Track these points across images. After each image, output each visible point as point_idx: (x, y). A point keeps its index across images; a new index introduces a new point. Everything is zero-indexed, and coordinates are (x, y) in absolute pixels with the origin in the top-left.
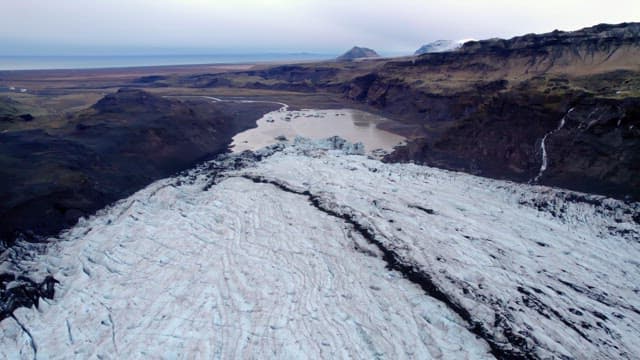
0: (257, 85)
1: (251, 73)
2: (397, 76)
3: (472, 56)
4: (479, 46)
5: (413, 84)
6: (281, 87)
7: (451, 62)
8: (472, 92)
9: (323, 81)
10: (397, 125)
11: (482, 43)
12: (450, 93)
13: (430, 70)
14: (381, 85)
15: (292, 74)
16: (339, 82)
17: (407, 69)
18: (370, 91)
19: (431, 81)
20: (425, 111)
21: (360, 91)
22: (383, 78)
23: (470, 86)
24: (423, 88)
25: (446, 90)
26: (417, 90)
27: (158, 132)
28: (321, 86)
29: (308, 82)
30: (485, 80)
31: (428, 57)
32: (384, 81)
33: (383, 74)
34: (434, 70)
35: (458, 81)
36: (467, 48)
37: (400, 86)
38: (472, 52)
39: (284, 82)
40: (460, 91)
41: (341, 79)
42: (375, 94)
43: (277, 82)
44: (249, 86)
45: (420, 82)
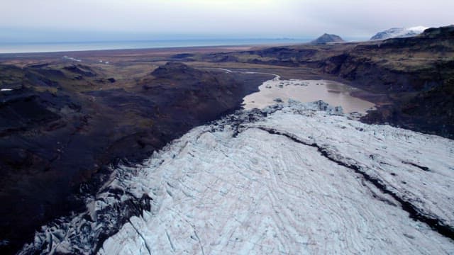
0: (256, 61)
1: (251, 52)
2: (365, 56)
3: (432, 40)
4: (438, 32)
5: (379, 62)
6: (274, 63)
7: (413, 45)
8: (431, 69)
9: (305, 59)
10: (366, 93)
11: (442, 29)
12: (411, 70)
13: (392, 52)
14: (352, 63)
15: (281, 54)
16: (317, 60)
17: (373, 51)
18: (343, 67)
19: (394, 60)
20: (389, 83)
21: (334, 66)
22: (354, 57)
23: (431, 64)
24: (387, 66)
25: (409, 67)
26: (383, 67)
27: (196, 93)
28: (303, 62)
29: (294, 59)
30: (444, 59)
31: (392, 41)
32: (355, 60)
33: (354, 54)
34: (397, 52)
35: (419, 60)
36: (428, 34)
37: (369, 64)
38: (431, 37)
39: (275, 59)
40: (421, 68)
41: (318, 57)
42: (347, 69)
43: (271, 59)
44: (250, 61)
45: (385, 61)
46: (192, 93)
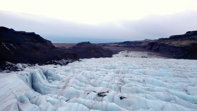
1: (115, 43)
2: (163, 42)
3: (190, 36)
4: (192, 33)
5: (168, 44)
7: (182, 38)
8: (190, 46)
9: (137, 45)
10: (163, 55)
12: (182, 46)
13: (174, 40)
15: (128, 44)
16: (143, 45)
18: (153, 47)
19: (175, 43)
20: (173, 52)
21: (150, 47)
22: (158, 43)
23: (190, 44)
24: (172, 45)
25: (181, 45)
26: (170, 46)
28: (137, 47)
29: (133, 45)
30: (195, 42)
31: (173, 37)
32: (158, 44)
33: (158, 42)
34: (176, 41)
35: (185, 43)
36: (188, 33)
37: (164, 45)
38: (189, 34)
39: (125, 45)
40: (186, 46)
43: (123, 45)
44: (114, 46)
45: (171, 43)
46: (92, 49)
